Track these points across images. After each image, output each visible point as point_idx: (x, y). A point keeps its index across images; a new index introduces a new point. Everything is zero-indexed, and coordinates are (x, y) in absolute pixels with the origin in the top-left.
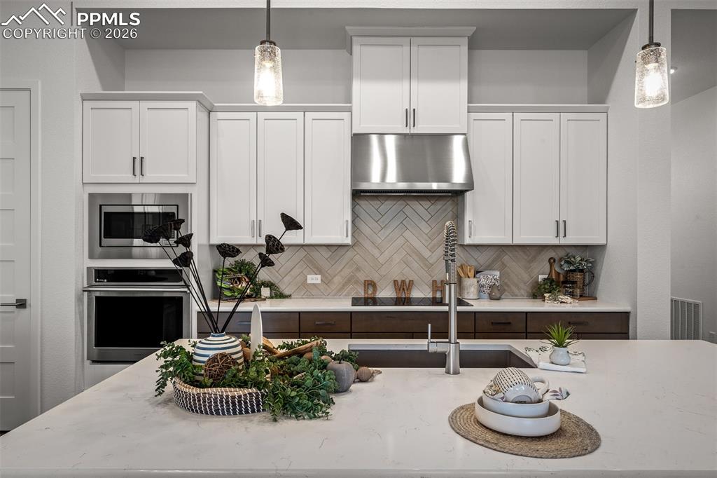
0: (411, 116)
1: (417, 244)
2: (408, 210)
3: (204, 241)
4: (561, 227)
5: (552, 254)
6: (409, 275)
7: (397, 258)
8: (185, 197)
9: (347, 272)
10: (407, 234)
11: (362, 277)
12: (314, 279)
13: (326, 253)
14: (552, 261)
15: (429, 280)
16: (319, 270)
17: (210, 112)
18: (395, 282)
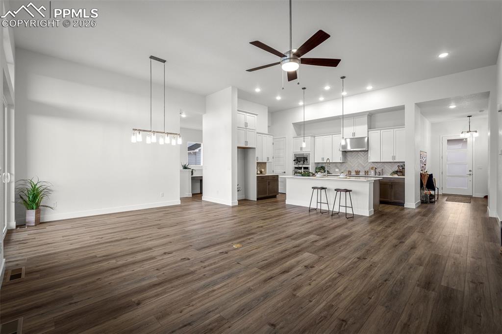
0: (354, 134)
1: (361, 162)
2: (359, 154)
3: (313, 162)
4: (394, 157)
5: (398, 164)
6: (359, 170)
7: (356, 166)
8: (309, 154)
9: (344, 169)
10: (359, 160)
11: (348, 170)
12: (337, 170)
13: (340, 164)
14: (398, 166)
15: (364, 171)
16: (338, 168)
17: (314, 137)
18: (356, 171)
